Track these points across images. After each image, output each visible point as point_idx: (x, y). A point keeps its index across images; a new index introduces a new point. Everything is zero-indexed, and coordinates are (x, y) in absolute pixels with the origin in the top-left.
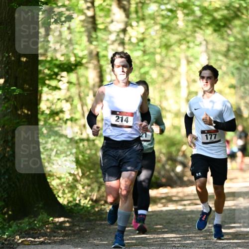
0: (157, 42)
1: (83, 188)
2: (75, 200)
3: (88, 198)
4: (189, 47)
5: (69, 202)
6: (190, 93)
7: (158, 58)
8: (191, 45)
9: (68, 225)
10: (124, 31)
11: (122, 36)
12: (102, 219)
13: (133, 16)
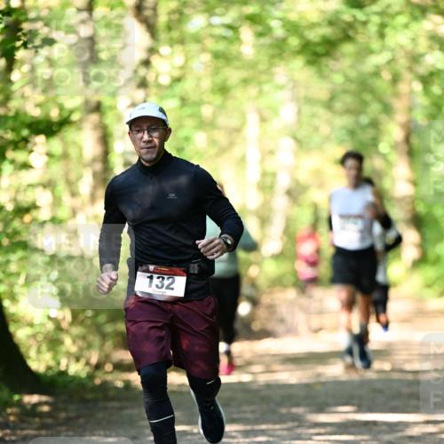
0: (207, 84)
1: (74, 342)
2: (59, 364)
3: (83, 361)
4: (261, 92)
5: (49, 368)
6: (264, 174)
7: (207, 111)
8: (266, 88)
9: (46, 408)
10: (146, 63)
11: (142, 71)
12: (107, 398)
13: (163, 36)
